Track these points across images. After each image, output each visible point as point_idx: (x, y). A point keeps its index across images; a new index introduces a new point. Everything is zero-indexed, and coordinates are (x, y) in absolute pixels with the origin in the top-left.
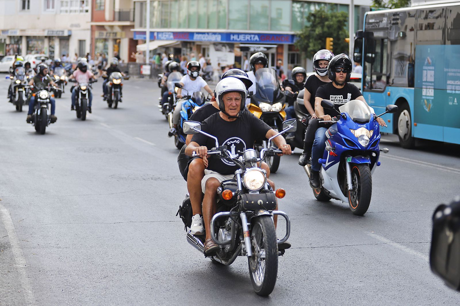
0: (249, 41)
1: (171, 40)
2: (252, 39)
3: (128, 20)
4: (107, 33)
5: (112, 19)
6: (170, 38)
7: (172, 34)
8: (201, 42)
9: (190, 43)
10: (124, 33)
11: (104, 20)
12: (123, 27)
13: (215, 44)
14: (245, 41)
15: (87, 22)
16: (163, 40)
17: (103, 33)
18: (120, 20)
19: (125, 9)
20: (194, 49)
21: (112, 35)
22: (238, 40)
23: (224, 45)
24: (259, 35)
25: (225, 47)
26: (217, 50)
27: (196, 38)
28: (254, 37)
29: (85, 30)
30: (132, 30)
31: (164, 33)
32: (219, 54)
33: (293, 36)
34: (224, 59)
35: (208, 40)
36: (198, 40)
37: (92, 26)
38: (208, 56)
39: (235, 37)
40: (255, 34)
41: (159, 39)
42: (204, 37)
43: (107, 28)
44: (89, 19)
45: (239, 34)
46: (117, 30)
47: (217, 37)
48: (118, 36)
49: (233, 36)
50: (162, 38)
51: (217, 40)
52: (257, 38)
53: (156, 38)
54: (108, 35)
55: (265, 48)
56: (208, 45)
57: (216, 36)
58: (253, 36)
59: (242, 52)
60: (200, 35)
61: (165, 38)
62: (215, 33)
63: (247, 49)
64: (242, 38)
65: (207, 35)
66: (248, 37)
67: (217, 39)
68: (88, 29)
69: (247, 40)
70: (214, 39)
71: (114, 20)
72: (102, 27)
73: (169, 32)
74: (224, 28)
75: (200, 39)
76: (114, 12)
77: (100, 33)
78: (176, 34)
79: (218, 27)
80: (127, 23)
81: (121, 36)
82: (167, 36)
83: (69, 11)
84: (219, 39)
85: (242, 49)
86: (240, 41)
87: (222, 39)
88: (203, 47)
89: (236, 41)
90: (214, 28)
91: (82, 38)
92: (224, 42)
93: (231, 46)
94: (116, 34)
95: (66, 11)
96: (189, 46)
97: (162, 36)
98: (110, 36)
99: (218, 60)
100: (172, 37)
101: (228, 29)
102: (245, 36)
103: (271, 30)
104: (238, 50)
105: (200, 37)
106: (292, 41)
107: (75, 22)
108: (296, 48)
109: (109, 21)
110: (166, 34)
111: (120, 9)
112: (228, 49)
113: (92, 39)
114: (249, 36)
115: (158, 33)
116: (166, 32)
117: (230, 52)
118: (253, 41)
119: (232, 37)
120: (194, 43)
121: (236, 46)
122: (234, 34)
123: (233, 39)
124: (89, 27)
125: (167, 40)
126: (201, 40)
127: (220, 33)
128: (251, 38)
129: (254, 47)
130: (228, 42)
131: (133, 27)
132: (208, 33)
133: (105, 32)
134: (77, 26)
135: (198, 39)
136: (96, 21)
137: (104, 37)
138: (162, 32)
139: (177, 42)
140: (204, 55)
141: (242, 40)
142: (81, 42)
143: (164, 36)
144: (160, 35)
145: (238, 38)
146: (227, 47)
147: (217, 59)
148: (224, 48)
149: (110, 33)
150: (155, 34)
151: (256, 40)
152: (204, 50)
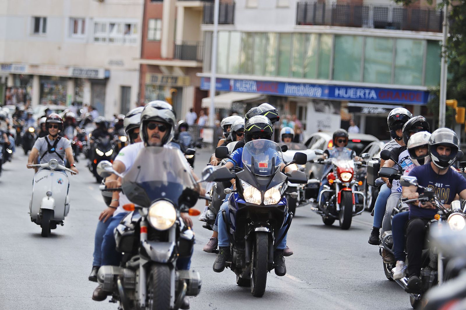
0: (362, 99)
1: (253, 92)
2: (367, 96)
3: (193, 58)
4: (163, 78)
5: (171, 56)
6: (252, 89)
7: (255, 83)
8: (295, 97)
9: (281, 98)
10: (188, 78)
11: (159, 57)
12: (187, 70)
13: (315, 101)
14: (356, 98)
15: (134, 59)
16: (242, 92)
17: (157, 78)
18: (182, 58)
19: (191, 42)
20: (286, 108)
21: (170, 80)
22: (347, 96)
23: (327, 103)
24: (377, 90)
25: (329, 105)
26: (318, 110)
27: (288, 91)
28: (369, 93)
29: (130, 70)
30: (199, 74)
31: (243, 82)
32: (321, 116)
33: (427, 93)
34: (326, 123)
35: (304, 96)
36: (290, 94)
37: (141, 66)
38: (305, 119)
39: (342, 92)
40: (371, 89)
41: (237, 91)
42: (298, 91)
43: (164, 70)
44: (138, 54)
45: (347, 88)
46: (178, 73)
47: (316, 91)
48: (180, 84)
49: (339, 90)
50: (241, 89)
51: (315, 95)
52: (373, 94)
53: (233, 88)
54: (165, 80)
55: (384, 109)
56: (306, 103)
57: (315, 89)
58: (367, 91)
59: (352, 115)
60: (294, 87)
61: (245, 90)
62: (313, 85)
63: (360, 109)
64: (351, 93)
65: (302, 87)
66: (360, 93)
67: (317, 95)
68: (135, 70)
69: (359, 96)
70: (313, 94)
71: (174, 58)
72: (156, 68)
73: (250, 80)
74: (327, 78)
75: (293, 93)
76: (175, 46)
77: (153, 77)
78: (261, 85)
79: (319, 76)
80: (192, 64)
81: (184, 82)
82: (248, 86)
83: (108, 40)
84: (318, 93)
85: (351, 110)
86: (349, 98)
87: (323, 94)
88: (299, 105)
89: (343, 97)
90: (312, 78)
91: (126, 83)
92: (326, 98)
93: (337, 105)
94: (176, 79)
95: (104, 40)
96: (279, 102)
97: (241, 86)
98: (167, 82)
99: (319, 126)
100: (254, 88)
101: (333, 79)
102: (356, 92)
103: (394, 83)
104: (345, 111)
105: (294, 89)
106: (425, 100)
107: (117, 57)
108: (429, 112)
109: (167, 59)
110: (247, 84)
111: (183, 42)
112: (332, 110)
113: (141, 85)
114: (363, 91)
115: (236, 81)
116: (246, 80)
117: (336, 113)
118: (368, 99)
119: (337, 92)
120: (286, 98)
121: (343, 105)
122: (340, 87)
123: (339, 94)
124: (137, 67)
125: (248, 92)
126: (295, 94)
127: (321, 86)
128: (365, 94)
129: (369, 108)
130: (331, 99)
131: (200, 69)
132: (305, 85)
133: (160, 76)
134: (120, 63)
135: (290, 92)
136: (148, 58)
137: (158, 83)
138: (242, 80)
139: (262, 96)
140: (300, 118)
141: (352, 96)
142: (125, 90)
143: (244, 85)
144: (238, 85)
145: (346, 93)
146: (332, 107)
147: (316, 124)
148: (327, 108)
149: (168, 78)
150: (232, 83)
151: (373, 98)
152: (301, 109)
